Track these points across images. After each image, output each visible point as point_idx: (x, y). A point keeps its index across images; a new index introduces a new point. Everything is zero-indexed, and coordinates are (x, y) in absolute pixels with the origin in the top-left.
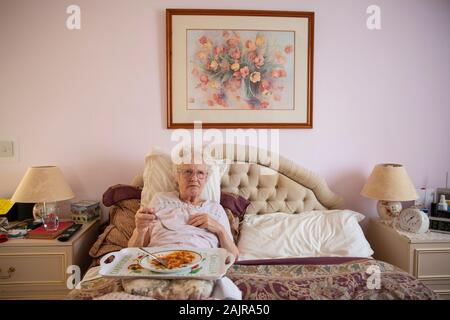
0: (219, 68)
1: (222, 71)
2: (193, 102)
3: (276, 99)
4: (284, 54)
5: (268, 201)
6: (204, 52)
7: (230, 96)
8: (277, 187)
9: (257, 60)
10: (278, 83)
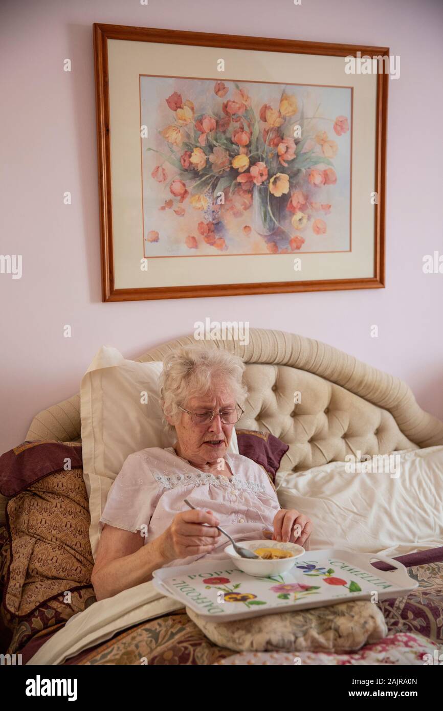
0: (209, 165)
1: (215, 171)
2: (156, 240)
3: (318, 230)
4: (332, 135)
5: (312, 441)
6: (177, 129)
7: (232, 225)
8: (328, 411)
9: (282, 148)
10: (320, 198)
